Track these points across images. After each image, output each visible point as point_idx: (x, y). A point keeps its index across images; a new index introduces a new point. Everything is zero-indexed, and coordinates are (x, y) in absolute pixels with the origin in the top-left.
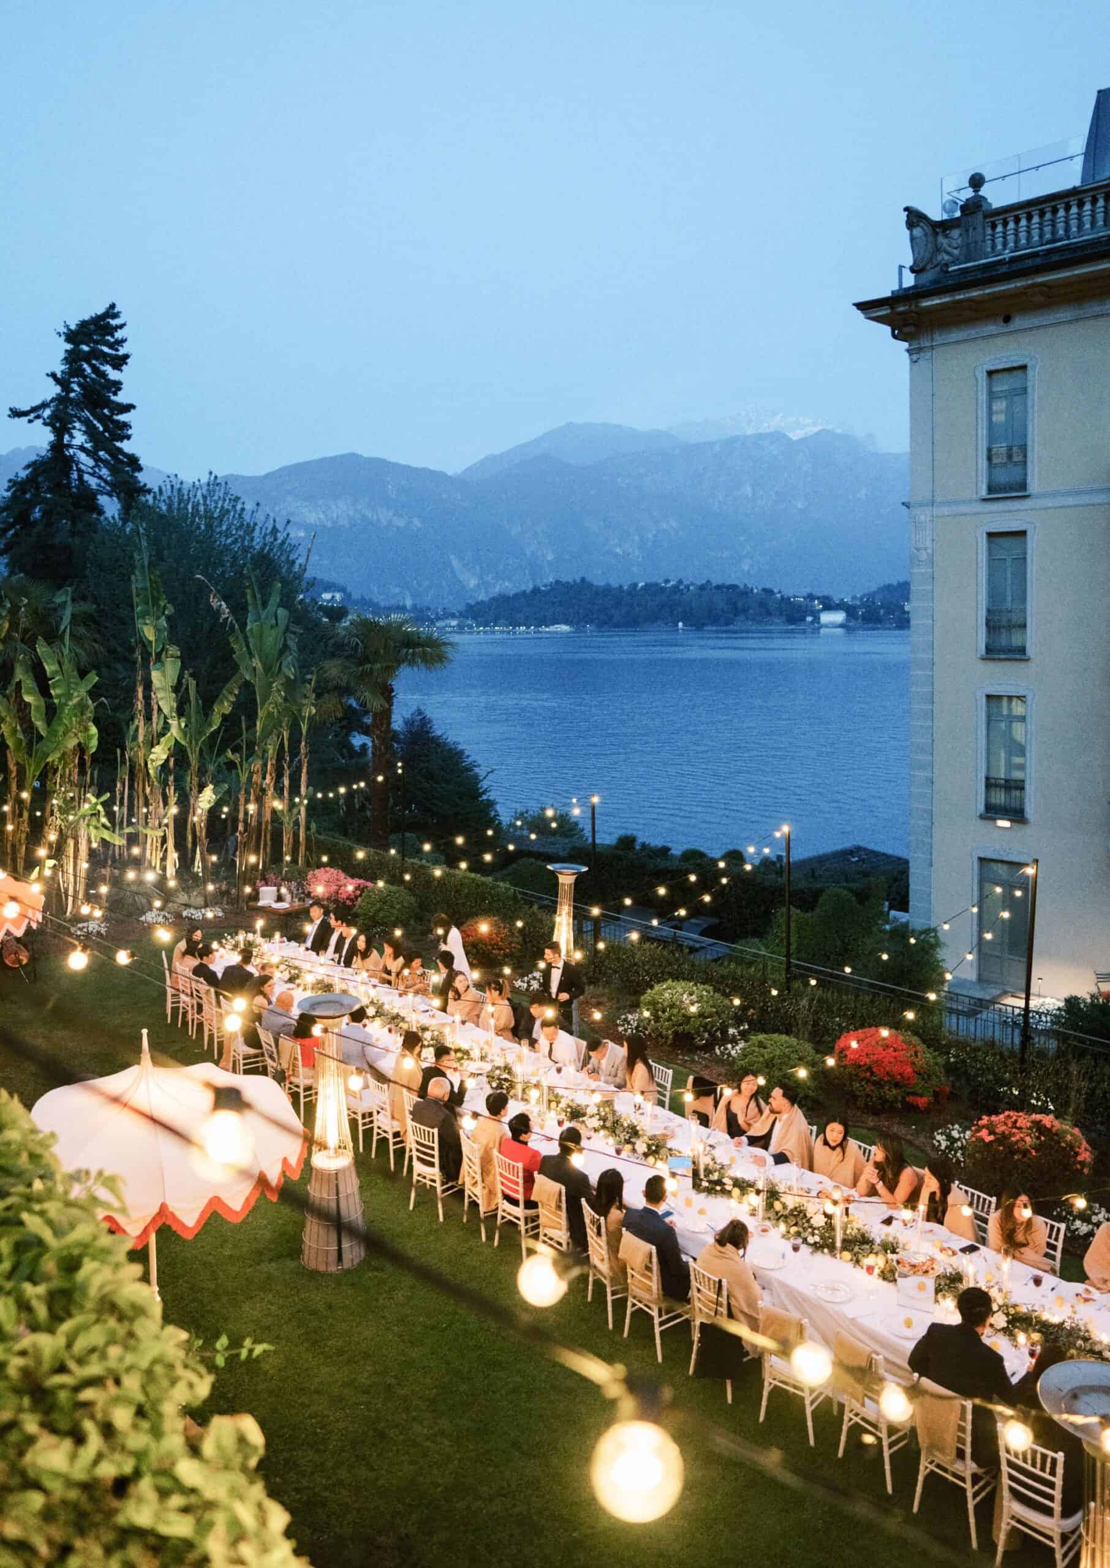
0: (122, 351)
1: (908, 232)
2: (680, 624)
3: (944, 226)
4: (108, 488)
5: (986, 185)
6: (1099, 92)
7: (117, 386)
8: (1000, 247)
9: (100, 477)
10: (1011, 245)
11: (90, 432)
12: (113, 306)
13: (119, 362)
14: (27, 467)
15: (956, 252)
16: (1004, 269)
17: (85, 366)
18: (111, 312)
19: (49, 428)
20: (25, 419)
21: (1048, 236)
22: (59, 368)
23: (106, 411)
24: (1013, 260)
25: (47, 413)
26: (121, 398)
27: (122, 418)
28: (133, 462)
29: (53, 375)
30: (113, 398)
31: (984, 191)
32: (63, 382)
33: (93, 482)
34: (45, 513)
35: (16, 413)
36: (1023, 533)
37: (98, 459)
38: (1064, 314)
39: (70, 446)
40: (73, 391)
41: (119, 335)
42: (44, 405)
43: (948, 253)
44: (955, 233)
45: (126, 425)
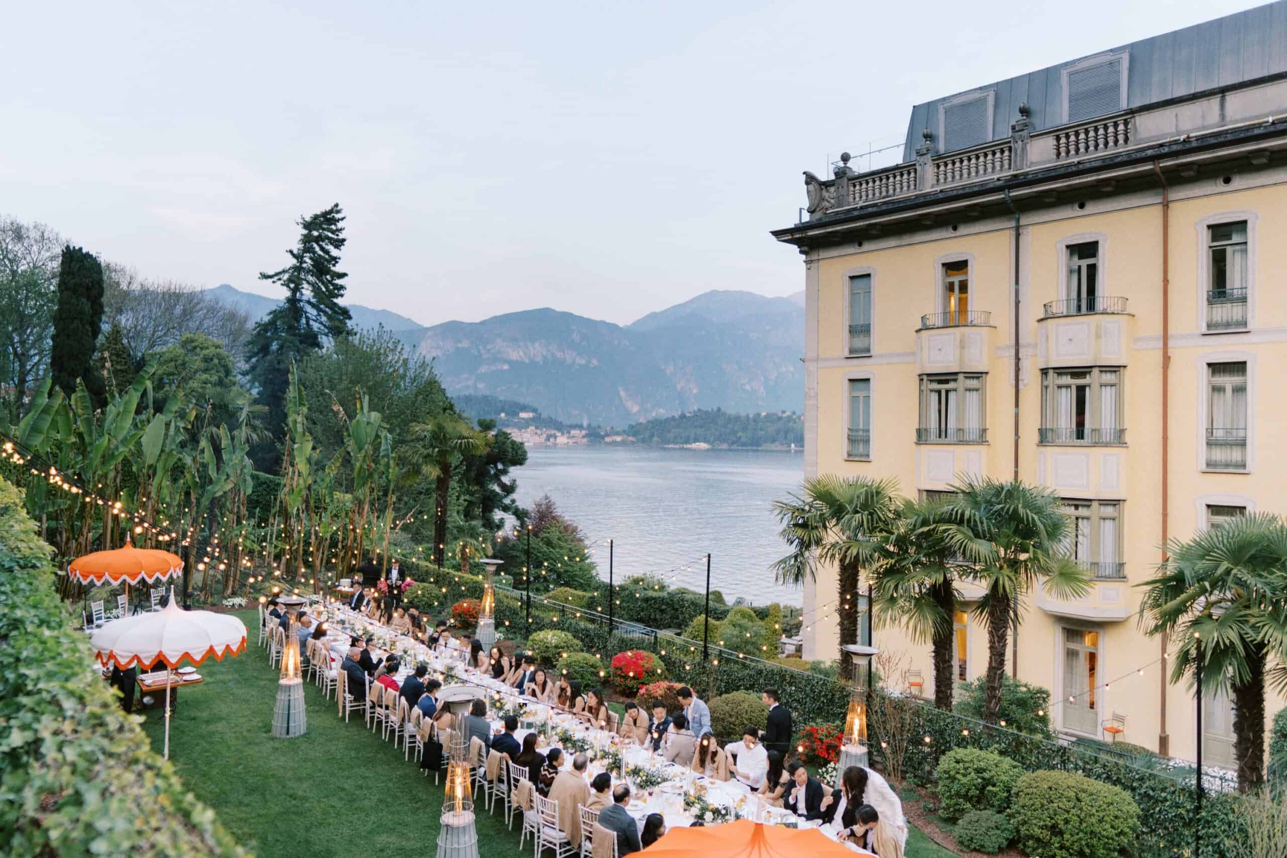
0: (341, 236)
1: (805, 187)
2: (793, 445)
3: (826, 185)
4: (326, 331)
5: (851, 160)
6: (914, 107)
7: (335, 260)
8: (857, 199)
9: (321, 323)
10: (864, 198)
11: (316, 290)
12: (337, 205)
13: (339, 244)
14: (270, 313)
15: (832, 201)
16: (856, 213)
17: (315, 245)
18: (335, 209)
19: (285, 288)
20: (270, 280)
21: (884, 194)
22: (297, 247)
23: (328, 277)
24: (862, 208)
25: (286, 276)
26: (338, 268)
27: (339, 282)
28: (345, 313)
29: (291, 252)
30: (333, 268)
31: (849, 164)
32: (299, 257)
33: (315, 326)
34: (281, 347)
35: (265, 277)
36: (868, 380)
37: (319, 310)
38: (892, 242)
39: (300, 301)
40: (305, 262)
41: (340, 225)
42: (284, 272)
43: (828, 202)
44: (832, 189)
45: (342, 287)
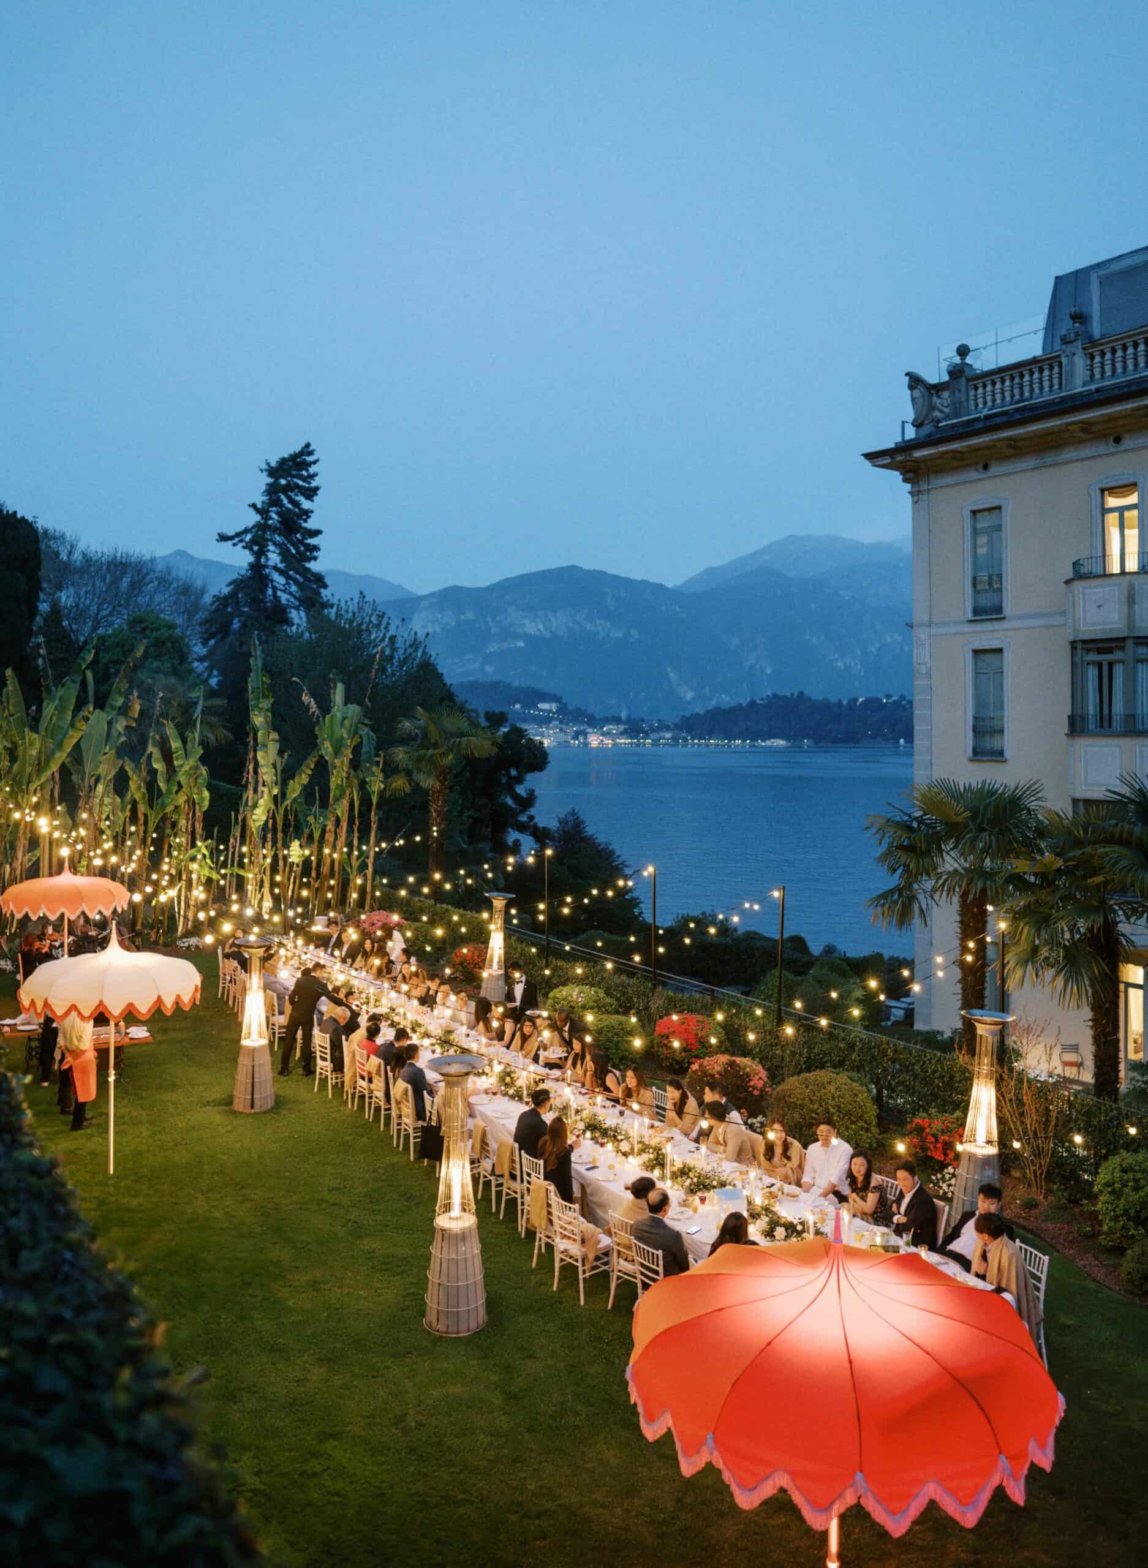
0: (314, 484)
1: (909, 392)
3: (937, 388)
4: (297, 603)
5: (971, 354)
6: (1057, 278)
7: (307, 514)
8: (981, 406)
9: (290, 594)
10: (989, 404)
11: (284, 554)
12: (308, 445)
13: (311, 493)
14: (229, 585)
15: (946, 410)
16: (980, 425)
17: (283, 497)
18: (307, 450)
19: (247, 552)
20: (230, 543)
21: (1017, 397)
22: (260, 499)
23: (298, 536)
24: (987, 417)
25: (248, 537)
26: (311, 524)
27: (312, 541)
28: (320, 580)
29: (254, 506)
30: (304, 525)
31: (968, 360)
32: (263, 512)
33: (284, 598)
34: (244, 626)
35: (223, 538)
36: (1000, 651)
37: (289, 578)
38: (1031, 462)
39: (266, 566)
40: (271, 518)
41: (312, 469)
42: (246, 531)
43: (941, 411)
44: (945, 394)
45: (316, 548)
